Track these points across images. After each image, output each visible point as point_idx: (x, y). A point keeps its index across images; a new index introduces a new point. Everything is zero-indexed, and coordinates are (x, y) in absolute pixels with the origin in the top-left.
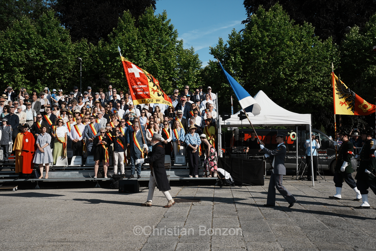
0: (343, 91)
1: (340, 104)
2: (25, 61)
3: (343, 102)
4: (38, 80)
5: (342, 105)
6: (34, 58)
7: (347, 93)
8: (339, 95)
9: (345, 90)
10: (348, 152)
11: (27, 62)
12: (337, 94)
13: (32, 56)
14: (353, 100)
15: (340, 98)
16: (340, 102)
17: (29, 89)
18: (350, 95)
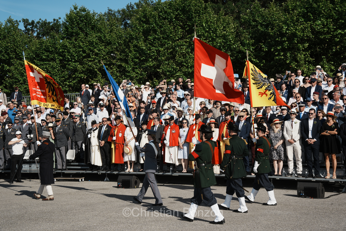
0: (261, 80)
1: (259, 95)
2: (311, 36)
3: (263, 92)
4: (323, 57)
5: (261, 96)
6: (320, 30)
7: (265, 82)
8: (258, 85)
9: (263, 79)
10: (258, 149)
11: (313, 37)
12: (254, 84)
13: (319, 28)
14: (273, 90)
15: (258, 88)
16: (259, 93)
17: (312, 69)
18: (269, 84)
